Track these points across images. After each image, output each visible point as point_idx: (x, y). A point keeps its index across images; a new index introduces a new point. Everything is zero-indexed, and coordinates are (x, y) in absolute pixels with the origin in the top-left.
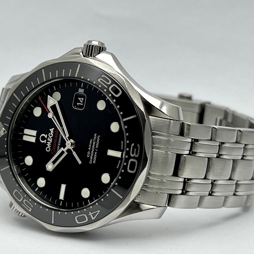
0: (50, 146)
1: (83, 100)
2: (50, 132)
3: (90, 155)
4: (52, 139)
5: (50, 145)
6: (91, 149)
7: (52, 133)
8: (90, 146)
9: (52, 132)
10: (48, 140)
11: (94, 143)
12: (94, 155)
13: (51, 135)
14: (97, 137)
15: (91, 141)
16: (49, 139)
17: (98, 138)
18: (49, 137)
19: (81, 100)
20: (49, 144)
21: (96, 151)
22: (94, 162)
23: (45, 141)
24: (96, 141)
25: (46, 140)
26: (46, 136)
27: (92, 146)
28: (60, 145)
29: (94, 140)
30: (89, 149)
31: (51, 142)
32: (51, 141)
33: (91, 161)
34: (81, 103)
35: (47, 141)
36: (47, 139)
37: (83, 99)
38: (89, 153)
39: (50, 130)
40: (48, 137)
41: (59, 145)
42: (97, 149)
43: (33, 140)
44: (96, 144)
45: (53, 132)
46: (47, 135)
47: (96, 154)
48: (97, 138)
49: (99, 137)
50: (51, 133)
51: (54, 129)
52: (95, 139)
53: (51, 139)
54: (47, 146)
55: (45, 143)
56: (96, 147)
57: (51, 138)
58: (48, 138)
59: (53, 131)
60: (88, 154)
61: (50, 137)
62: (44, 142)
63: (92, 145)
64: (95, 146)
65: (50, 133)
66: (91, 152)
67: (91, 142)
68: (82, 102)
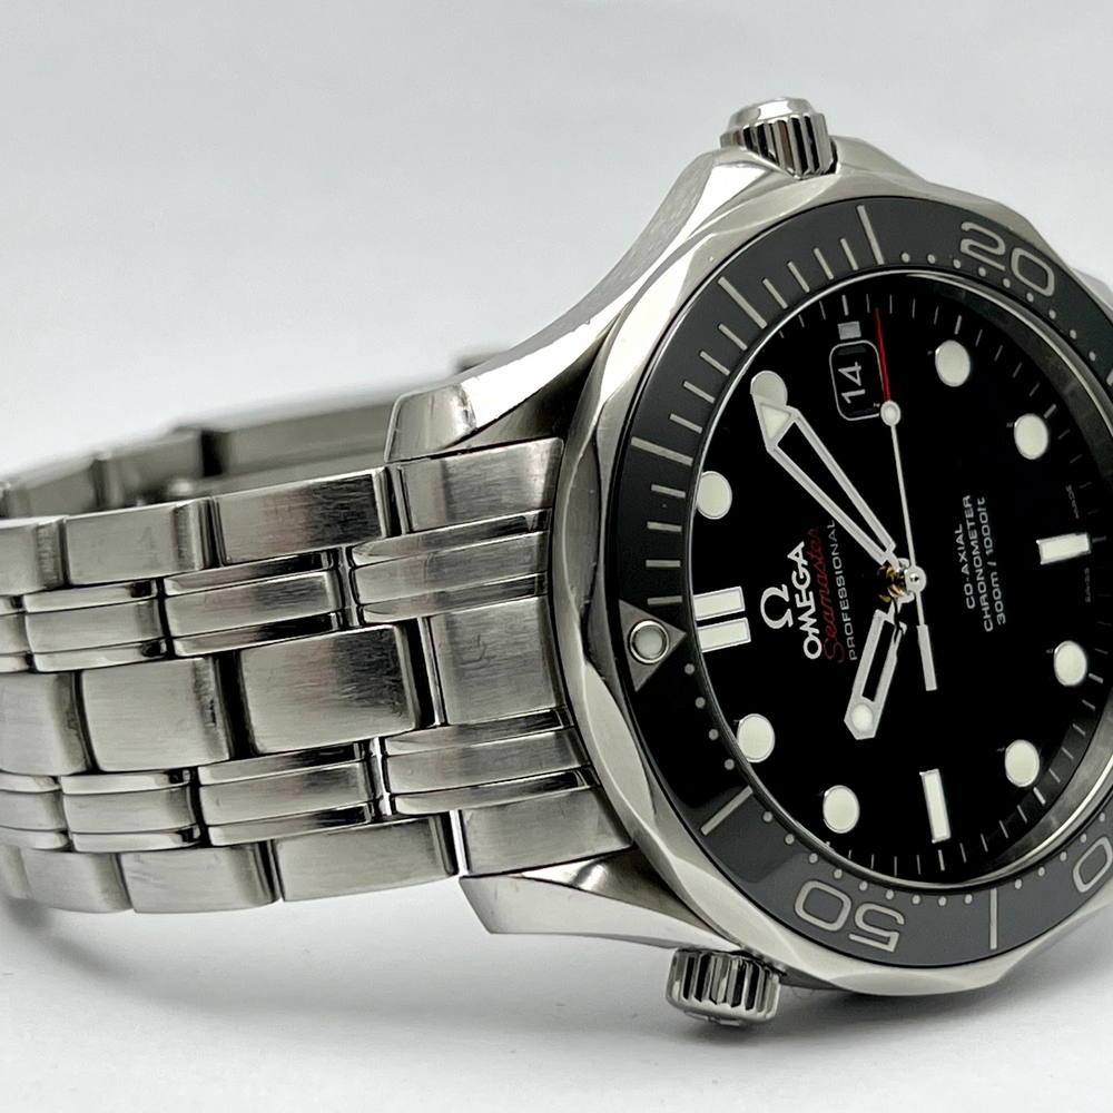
0: (817, 631)
1: (860, 372)
2: (794, 565)
3: (977, 595)
4: (811, 594)
5: (812, 626)
6: (972, 568)
7: (803, 566)
8: (963, 557)
9: (801, 561)
10: (799, 605)
11: (974, 536)
12: (990, 588)
13: (802, 577)
14: (975, 506)
15: (959, 534)
16: (801, 600)
17: (979, 510)
18: (799, 592)
19: (853, 374)
20: (808, 623)
21: (993, 569)
22: (1001, 617)
23: (788, 617)
24: (978, 527)
25: (789, 611)
26: (784, 594)
27: (970, 556)
28: (847, 608)
29: (969, 524)
30: (965, 570)
31: (813, 610)
32: (812, 603)
33: (987, 619)
34: (856, 387)
35: (797, 612)
36: (792, 604)
37: (857, 368)
38: (968, 589)
39: (791, 556)
40: (793, 591)
41: (845, 611)
42: (991, 558)
43: (739, 634)
44: (981, 538)
45: (806, 563)
46: (784, 587)
47: (996, 583)
48: (977, 514)
49: (982, 506)
50: (802, 571)
51: (802, 545)
52: (971, 520)
53: (808, 599)
54: (806, 634)
55: (791, 624)
56: (987, 553)
57: (807, 591)
58: (797, 596)
59: (805, 557)
60: (969, 597)
61: (803, 588)
62: (787, 623)
63: (969, 549)
64: (983, 550)
65: (794, 573)
66: (975, 583)
67: (960, 540)
68: (858, 381)
